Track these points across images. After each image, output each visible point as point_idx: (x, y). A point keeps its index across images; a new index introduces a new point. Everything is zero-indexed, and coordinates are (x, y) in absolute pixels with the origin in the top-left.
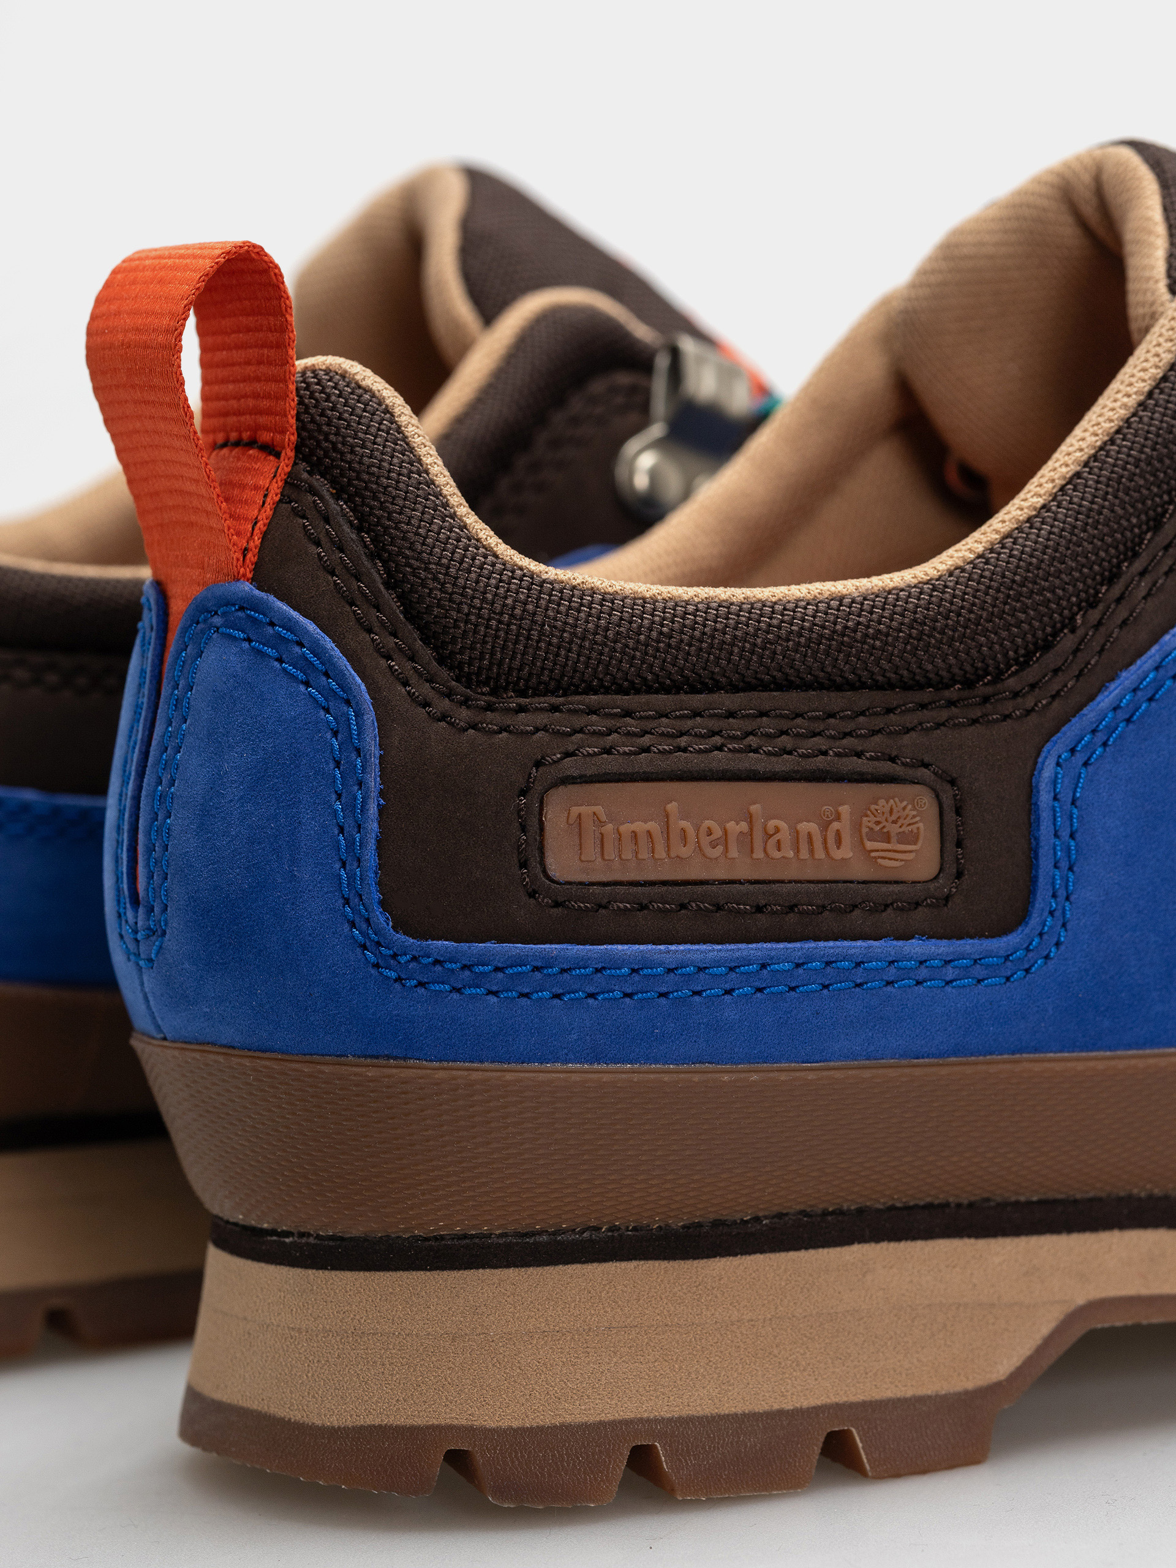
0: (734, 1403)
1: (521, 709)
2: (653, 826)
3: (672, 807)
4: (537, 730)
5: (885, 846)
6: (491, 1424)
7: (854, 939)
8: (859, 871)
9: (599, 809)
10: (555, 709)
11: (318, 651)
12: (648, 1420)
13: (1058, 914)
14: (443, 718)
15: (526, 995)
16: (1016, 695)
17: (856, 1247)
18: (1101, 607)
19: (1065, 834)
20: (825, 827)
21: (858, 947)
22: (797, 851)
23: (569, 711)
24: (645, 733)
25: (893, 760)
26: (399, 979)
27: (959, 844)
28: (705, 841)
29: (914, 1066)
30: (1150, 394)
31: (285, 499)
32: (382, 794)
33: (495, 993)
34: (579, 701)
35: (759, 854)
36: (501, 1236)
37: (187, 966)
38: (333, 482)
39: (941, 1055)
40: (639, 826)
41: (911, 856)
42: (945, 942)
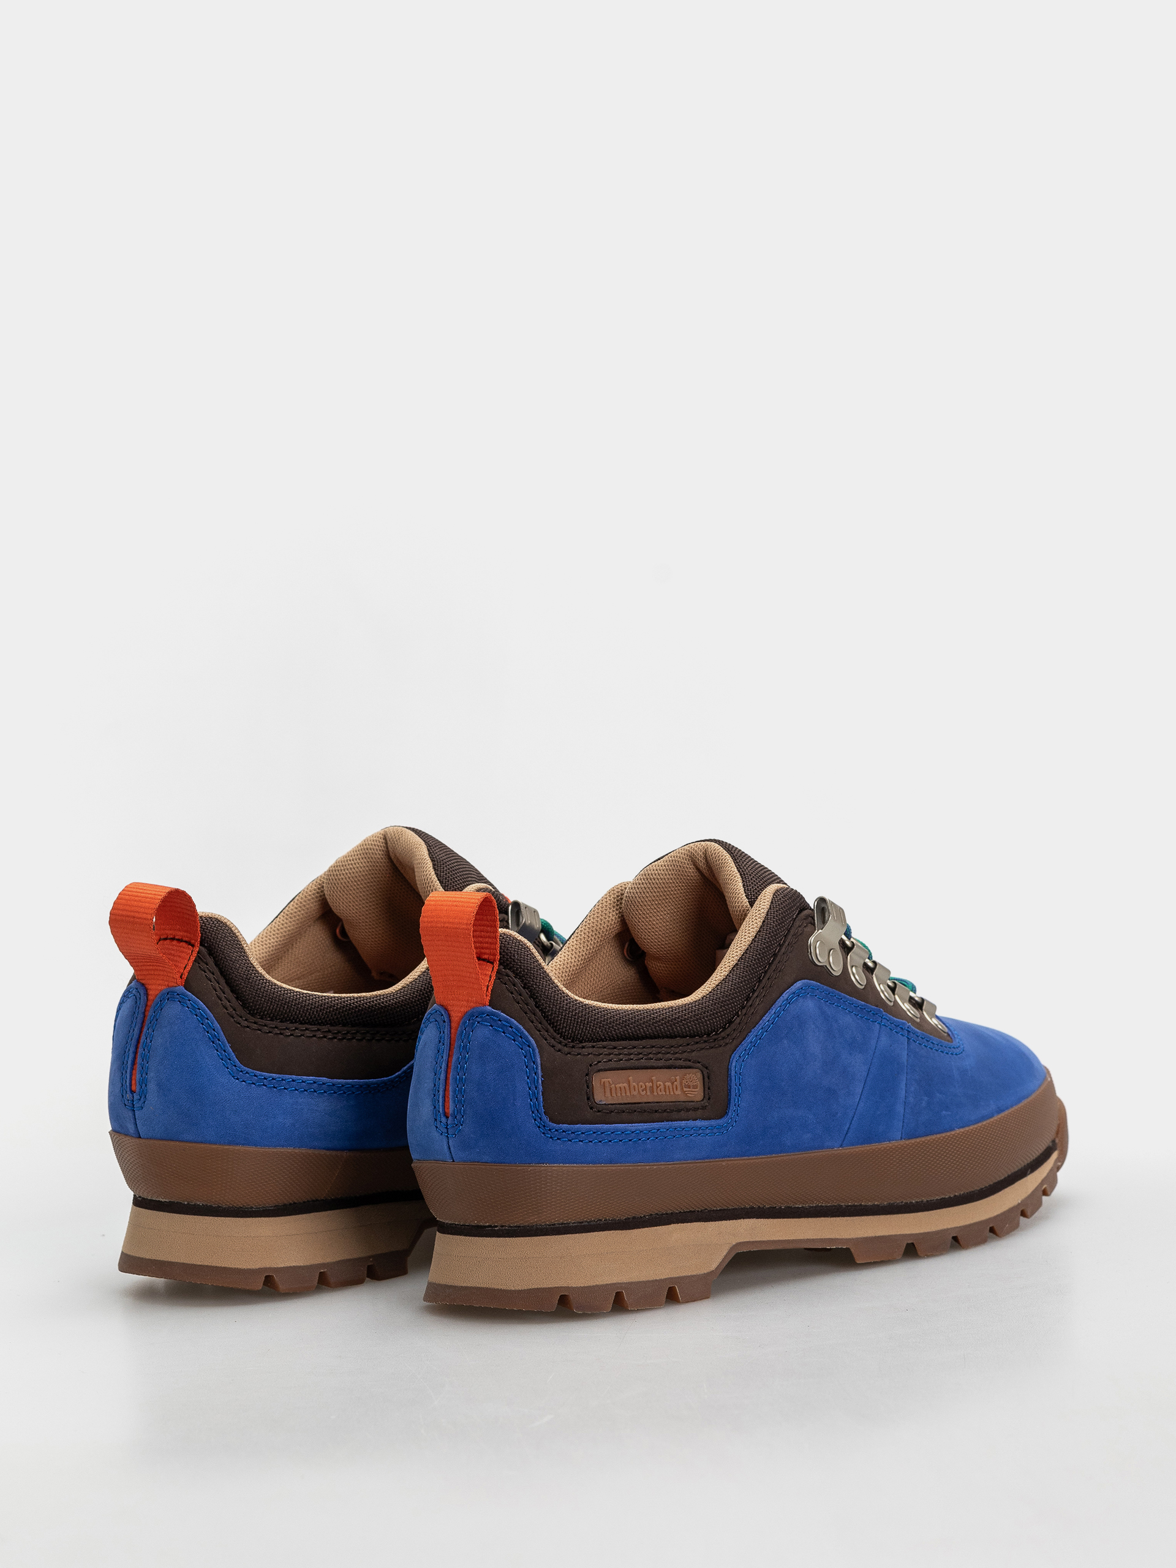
0: (643, 1278)
1: (583, 1047)
2: (625, 1085)
3: (630, 1078)
4: (589, 1054)
5: (689, 1090)
6: (574, 1286)
7: (682, 1121)
8: (683, 1098)
9: (609, 1080)
10: (593, 1047)
11: (518, 1030)
12: (620, 1283)
13: (736, 1111)
14: (559, 1051)
15: (591, 1142)
16: (723, 1038)
17: (672, 1225)
18: (746, 1008)
19: (738, 1084)
20: (673, 1084)
21: (683, 1123)
22: (665, 1092)
23: (598, 1047)
24: (620, 1054)
25: (690, 1061)
26: (551, 1137)
27: (709, 1089)
28: (640, 1090)
29: (696, 1163)
30: (756, 937)
31: (498, 978)
32: (542, 1076)
33: (582, 1141)
34: (601, 1044)
35: (655, 1094)
36: (573, 1223)
37: (472, 1136)
38: (513, 972)
39: (704, 1159)
40: (621, 1085)
41: (696, 1093)
42: (706, 1121)
